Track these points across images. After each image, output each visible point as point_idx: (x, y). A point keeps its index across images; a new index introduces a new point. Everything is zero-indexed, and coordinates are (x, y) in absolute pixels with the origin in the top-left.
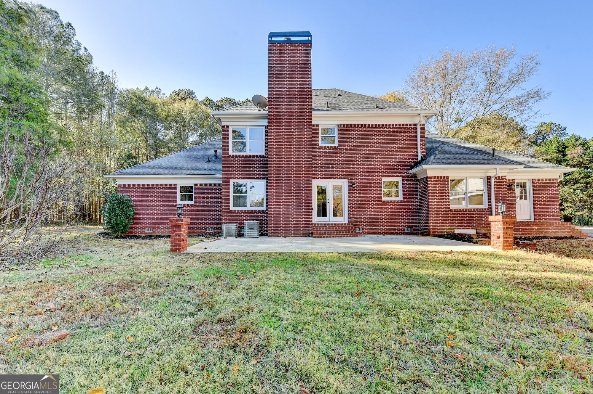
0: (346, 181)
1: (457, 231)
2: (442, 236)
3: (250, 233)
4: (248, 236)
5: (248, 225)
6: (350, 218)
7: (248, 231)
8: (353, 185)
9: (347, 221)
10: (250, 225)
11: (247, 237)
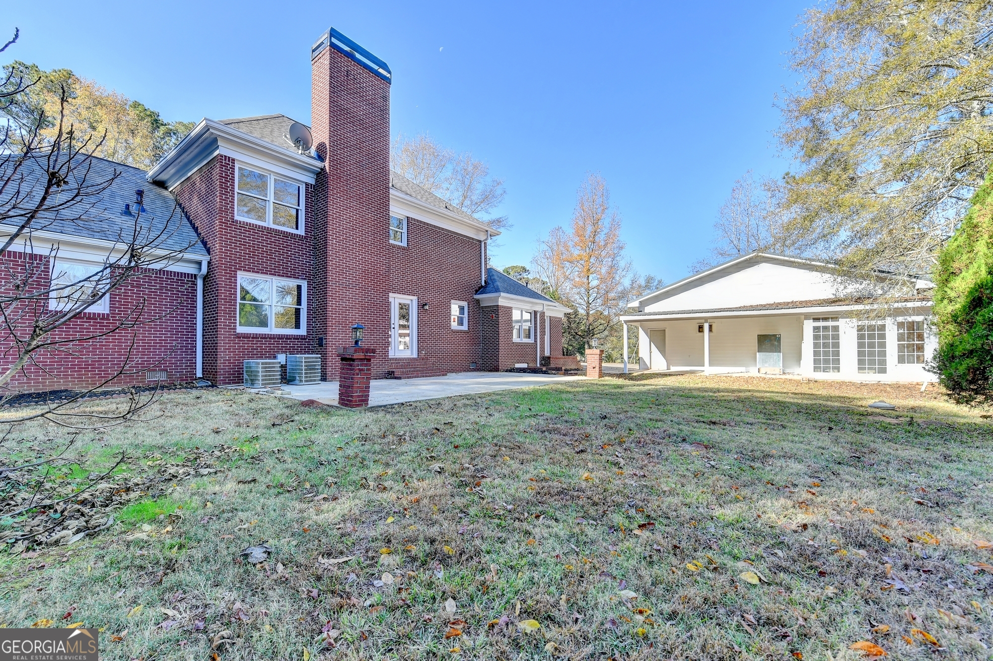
0: (415, 298)
1: (518, 366)
2: (510, 371)
3: (310, 377)
4: (306, 381)
5: (305, 362)
6: (419, 352)
7: (306, 373)
8: (424, 305)
9: (415, 356)
10: (309, 362)
11: (304, 383)
